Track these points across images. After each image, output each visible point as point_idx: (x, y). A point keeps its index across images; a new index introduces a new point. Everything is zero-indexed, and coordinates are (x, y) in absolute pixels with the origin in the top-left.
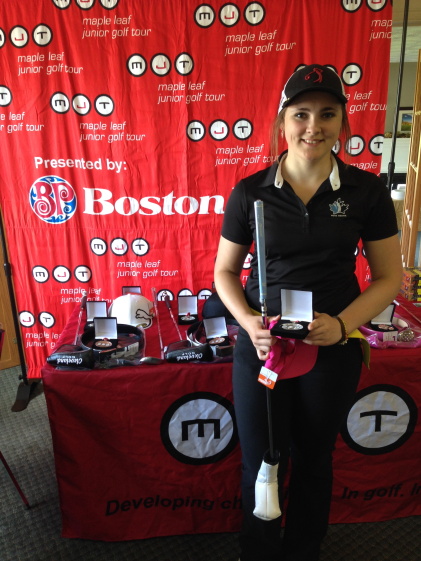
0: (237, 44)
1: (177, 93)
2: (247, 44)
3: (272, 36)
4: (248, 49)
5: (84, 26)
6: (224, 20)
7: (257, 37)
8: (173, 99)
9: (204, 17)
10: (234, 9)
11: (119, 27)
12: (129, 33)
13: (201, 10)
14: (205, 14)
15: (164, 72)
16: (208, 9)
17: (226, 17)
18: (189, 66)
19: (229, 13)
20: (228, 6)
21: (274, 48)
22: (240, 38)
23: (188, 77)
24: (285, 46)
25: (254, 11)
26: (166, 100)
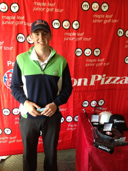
0: (97, 19)
1: (72, 36)
2: (101, 19)
3: (111, 16)
4: (101, 21)
5: (34, 5)
6: (93, 9)
7: (105, 16)
8: (70, 39)
9: (85, 6)
10: (97, 4)
11: (50, 7)
12: (54, 10)
13: (84, 3)
14: (86, 5)
15: (67, 28)
16: (87, 4)
17: (94, 8)
18: (78, 26)
19: (95, 6)
20: (95, 3)
21: (111, 21)
22: (99, 16)
23: (77, 30)
24: (115, 21)
25: (105, 6)
26: (67, 39)
